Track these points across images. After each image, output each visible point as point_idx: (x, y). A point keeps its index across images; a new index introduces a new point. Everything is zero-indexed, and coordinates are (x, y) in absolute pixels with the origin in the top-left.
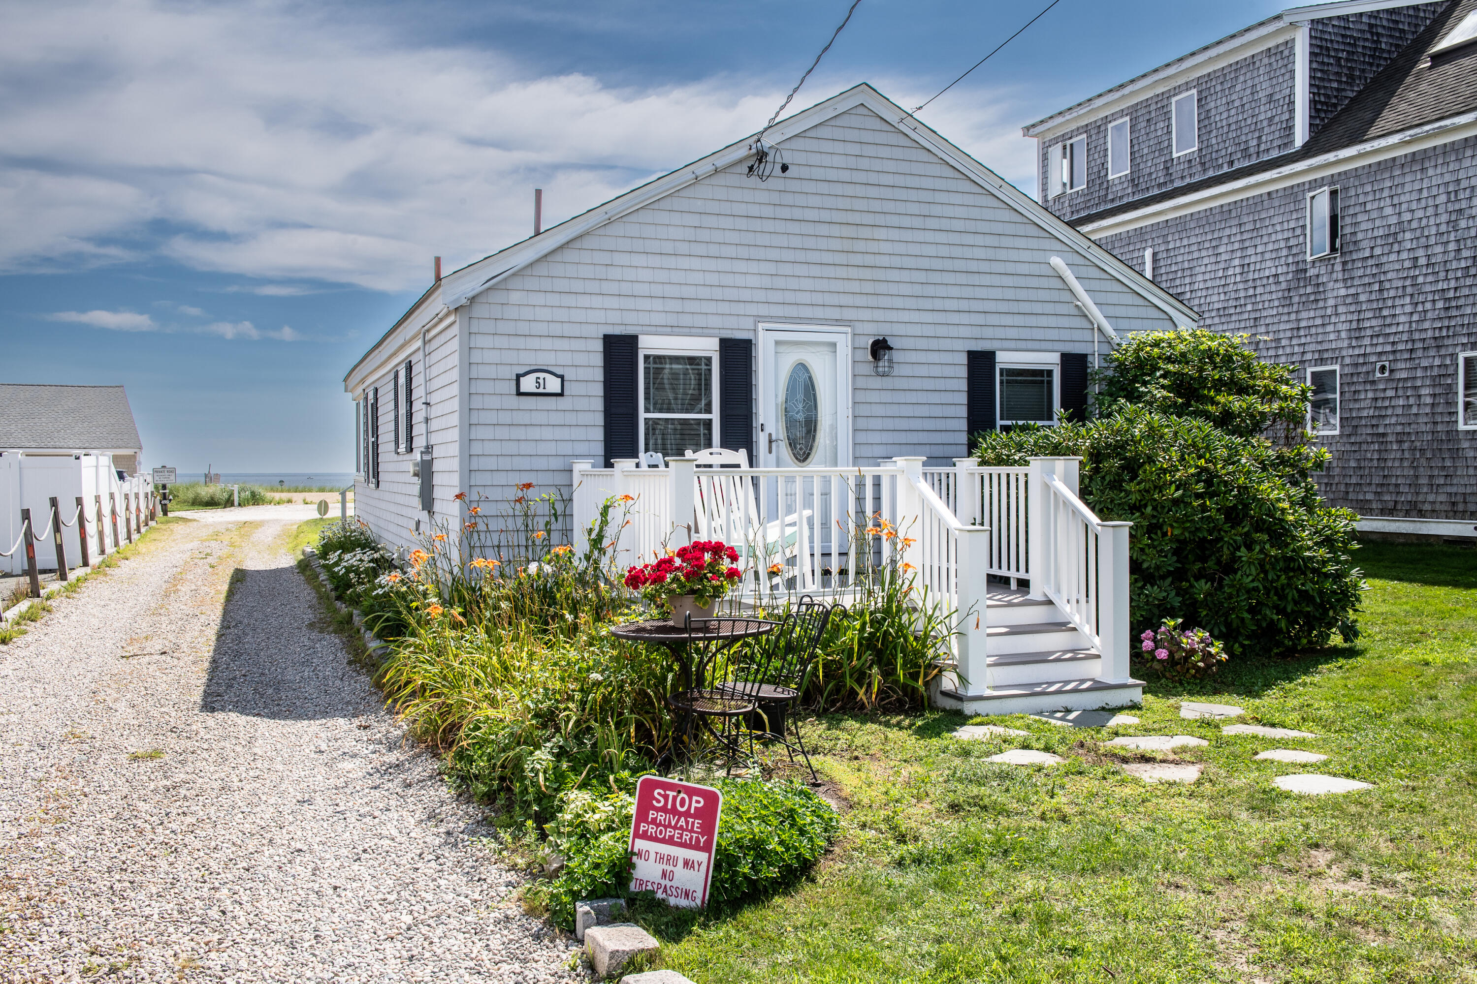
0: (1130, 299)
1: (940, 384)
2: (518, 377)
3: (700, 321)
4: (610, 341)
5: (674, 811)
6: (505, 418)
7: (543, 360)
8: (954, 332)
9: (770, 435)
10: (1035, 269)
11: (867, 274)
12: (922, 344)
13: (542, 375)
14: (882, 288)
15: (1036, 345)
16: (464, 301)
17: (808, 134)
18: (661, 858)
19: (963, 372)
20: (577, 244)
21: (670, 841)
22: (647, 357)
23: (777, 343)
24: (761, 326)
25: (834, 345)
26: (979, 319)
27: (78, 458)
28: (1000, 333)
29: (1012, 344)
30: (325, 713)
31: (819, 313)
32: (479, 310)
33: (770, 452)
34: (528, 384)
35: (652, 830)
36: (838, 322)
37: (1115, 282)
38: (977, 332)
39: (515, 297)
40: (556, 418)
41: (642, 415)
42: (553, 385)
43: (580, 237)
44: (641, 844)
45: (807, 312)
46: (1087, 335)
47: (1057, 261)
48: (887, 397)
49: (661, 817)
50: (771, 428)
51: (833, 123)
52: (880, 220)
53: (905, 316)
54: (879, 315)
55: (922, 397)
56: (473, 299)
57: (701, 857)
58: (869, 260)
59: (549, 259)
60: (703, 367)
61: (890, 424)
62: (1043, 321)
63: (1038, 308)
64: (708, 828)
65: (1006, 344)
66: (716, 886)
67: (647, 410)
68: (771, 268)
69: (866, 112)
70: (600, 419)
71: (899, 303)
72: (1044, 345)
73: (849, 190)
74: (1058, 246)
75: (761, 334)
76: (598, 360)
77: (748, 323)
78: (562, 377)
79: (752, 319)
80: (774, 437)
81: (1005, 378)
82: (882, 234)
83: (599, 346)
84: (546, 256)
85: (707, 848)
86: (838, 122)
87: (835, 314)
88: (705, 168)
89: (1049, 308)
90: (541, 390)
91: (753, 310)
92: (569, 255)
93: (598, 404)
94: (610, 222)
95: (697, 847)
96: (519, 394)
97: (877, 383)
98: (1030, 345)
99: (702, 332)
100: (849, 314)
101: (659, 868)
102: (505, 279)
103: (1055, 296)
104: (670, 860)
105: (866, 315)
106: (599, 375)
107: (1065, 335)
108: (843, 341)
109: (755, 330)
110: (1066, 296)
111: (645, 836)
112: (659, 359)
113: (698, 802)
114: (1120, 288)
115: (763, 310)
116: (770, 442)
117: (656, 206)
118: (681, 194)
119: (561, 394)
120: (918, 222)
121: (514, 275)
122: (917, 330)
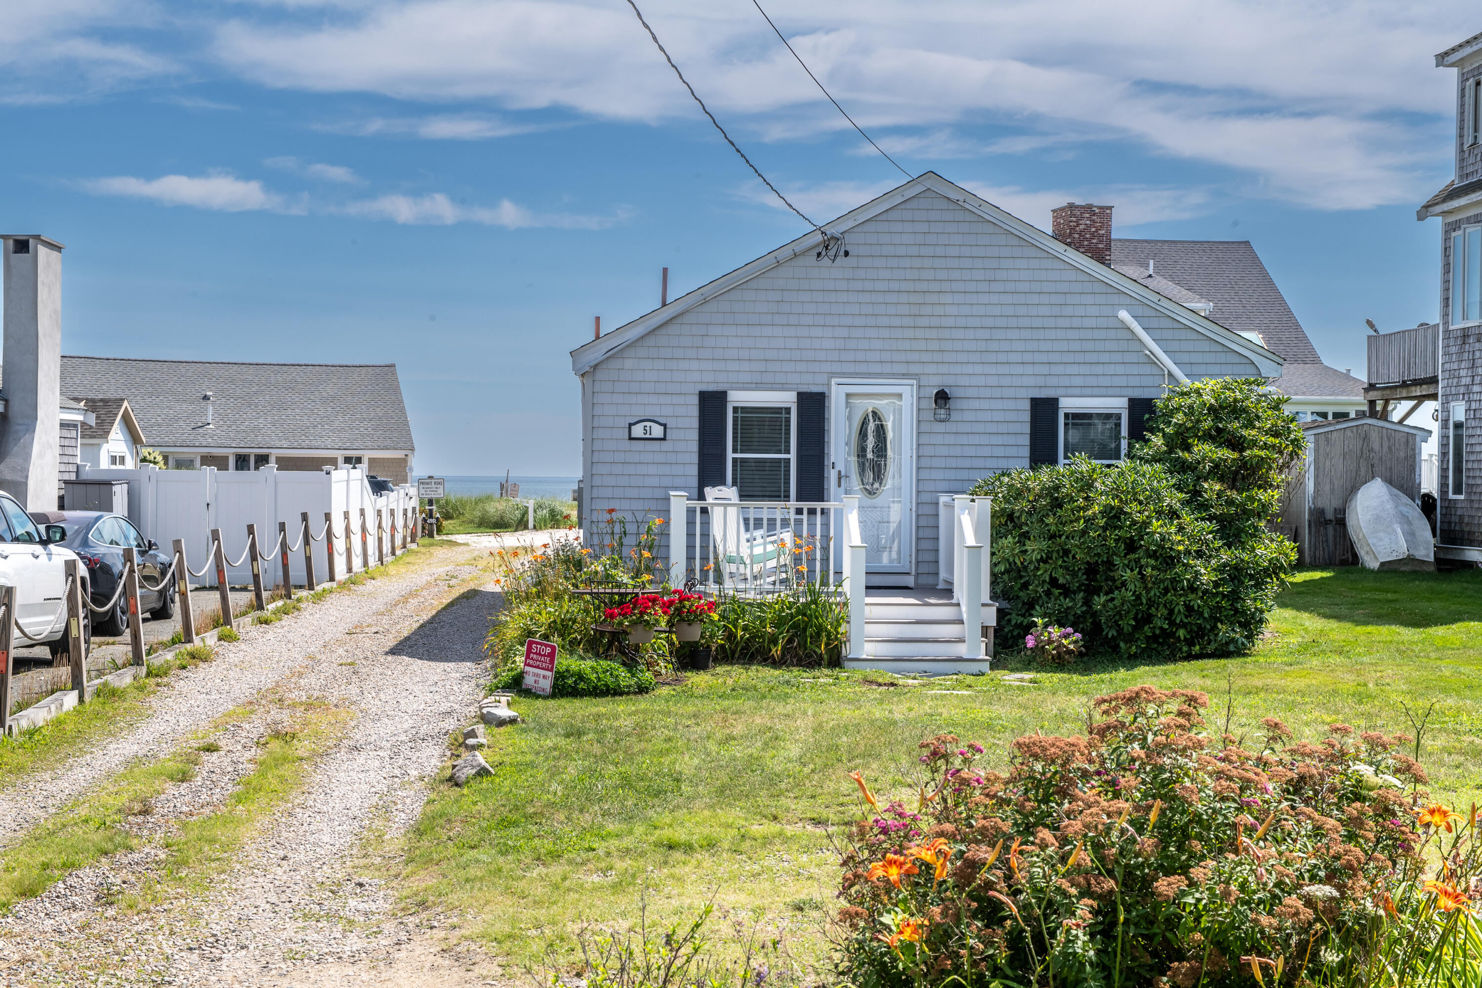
0: (1206, 346)
1: (1003, 428)
2: (630, 425)
3: (781, 378)
4: (704, 396)
5: (540, 654)
6: (620, 457)
7: (650, 412)
8: (1017, 381)
9: (840, 472)
10: (1103, 322)
11: (933, 334)
12: (986, 393)
13: (648, 424)
14: (948, 346)
15: (1103, 391)
16: (587, 369)
17: (879, 218)
18: (535, 675)
19: (1027, 417)
20: (679, 320)
21: (538, 667)
22: (735, 409)
23: (848, 395)
24: (833, 381)
25: (900, 396)
26: (1044, 370)
27: (328, 473)
28: (1065, 381)
29: (1077, 391)
30: (463, 659)
31: (887, 369)
32: (601, 375)
33: (839, 486)
34: (638, 431)
35: (531, 662)
36: (905, 376)
37: (1189, 331)
38: (1041, 381)
39: (629, 364)
40: (660, 458)
41: (730, 455)
42: (658, 431)
43: (681, 314)
44: (527, 669)
45: (877, 368)
46: (1157, 381)
47: (1124, 315)
48: (950, 439)
49: (535, 656)
50: (840, 466)
51: (902, 206)
52: (946, 286)
53: (969, 369)
54: (944, 369)
55: (984, 440)
56: (595, 367)
57: (549, 674)
58: (935, 321)
59: (656, 332)
60: (784, 415)
61: (953, 463)
62: (1111, 369)
63: (1105, 358)
64: (552, 662)
65: (1070, 391)
66: (555, 686)
67: (735, 451)
68: (845, 333)
69: (934, 195)
70: (695, 458)
71: (963, 357)
72: (1111, 391)
73: (917, 263)
74: (1128, 301)
75: (834, 388)
76: (695, 411)
77: (823, 379)
78: (665, 426)
79: (826, 376)
80: (843, 473)
81: (1070, 421)
82: (947, 298)
83: (695, 400)
84: (654, 330)
85: (551, 670)
86: (908, 206)
87: (902, 369)
88: (788, 252)
89: (1117, 357)
90: (648, 436)
91: (827, 367)
92: (673, 329)
93: (694, 447)
94: (705, 302)
95: (547, 670)
96: (631, 439)
97: (940, 427)
98: (1096, 391)
99: (783, 387)
100: (914, 369)
101: (534, 679)
102: (622, 350)
103: (1123, 346)
104: (538, 675)
105: (931, 369)
106: (695, 423)
107: (1135, 381)
108: (908, 392)
109: (829, 385)
110: (1135, 346)
111: (529, 665)
112: (744, 409)
113: (549, 650)
114: (1195, 336)
115: (837, 368)
116: (840, 479)
117: (744, 286)
118: (766, 275)
119: (664, 439)
120: (983, 287)
121: (628, 346)
122: (980, 381)
